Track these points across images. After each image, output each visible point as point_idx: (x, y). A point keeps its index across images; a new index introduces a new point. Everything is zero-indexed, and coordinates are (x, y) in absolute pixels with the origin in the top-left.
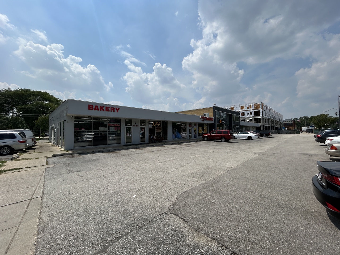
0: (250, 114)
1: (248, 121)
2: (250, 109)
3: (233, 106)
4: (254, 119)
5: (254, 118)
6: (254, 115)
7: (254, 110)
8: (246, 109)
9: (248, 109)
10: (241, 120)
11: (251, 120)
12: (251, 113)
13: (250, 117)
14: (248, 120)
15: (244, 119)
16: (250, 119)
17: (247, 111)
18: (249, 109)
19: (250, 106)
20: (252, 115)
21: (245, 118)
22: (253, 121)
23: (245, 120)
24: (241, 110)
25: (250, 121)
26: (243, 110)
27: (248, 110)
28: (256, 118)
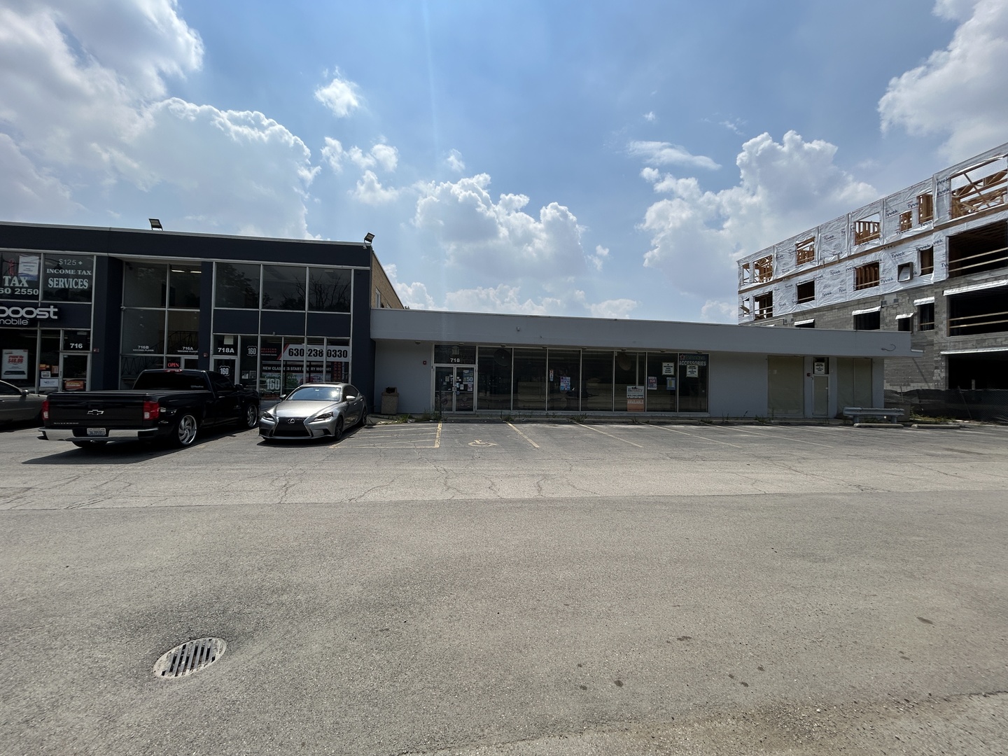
0: (918, 268)
1: (905, 325)
2: (924, 228)
3: (810, 231)
4: (951, 297)
5: (948, 292)
6: (951, 266)
7: (953, 231)
8: (892, 237)
9: (910, 226)
10: (856, 317)
11: (927, 312)
12: (927, 256)
13: (920, 291)
14: (904, 316)
15: (877, 309)
16: (918, 302)
17: (899, 250)
18: (918, 229)
19: (926, 204)
20: (940, 272)
21: (883, 304)
22: (942, 318)
23: (878, 313)
24: (855, 249)
25: (916, 322)
26: (868, 247)
27: (905, 236)
28: (965, 289)
